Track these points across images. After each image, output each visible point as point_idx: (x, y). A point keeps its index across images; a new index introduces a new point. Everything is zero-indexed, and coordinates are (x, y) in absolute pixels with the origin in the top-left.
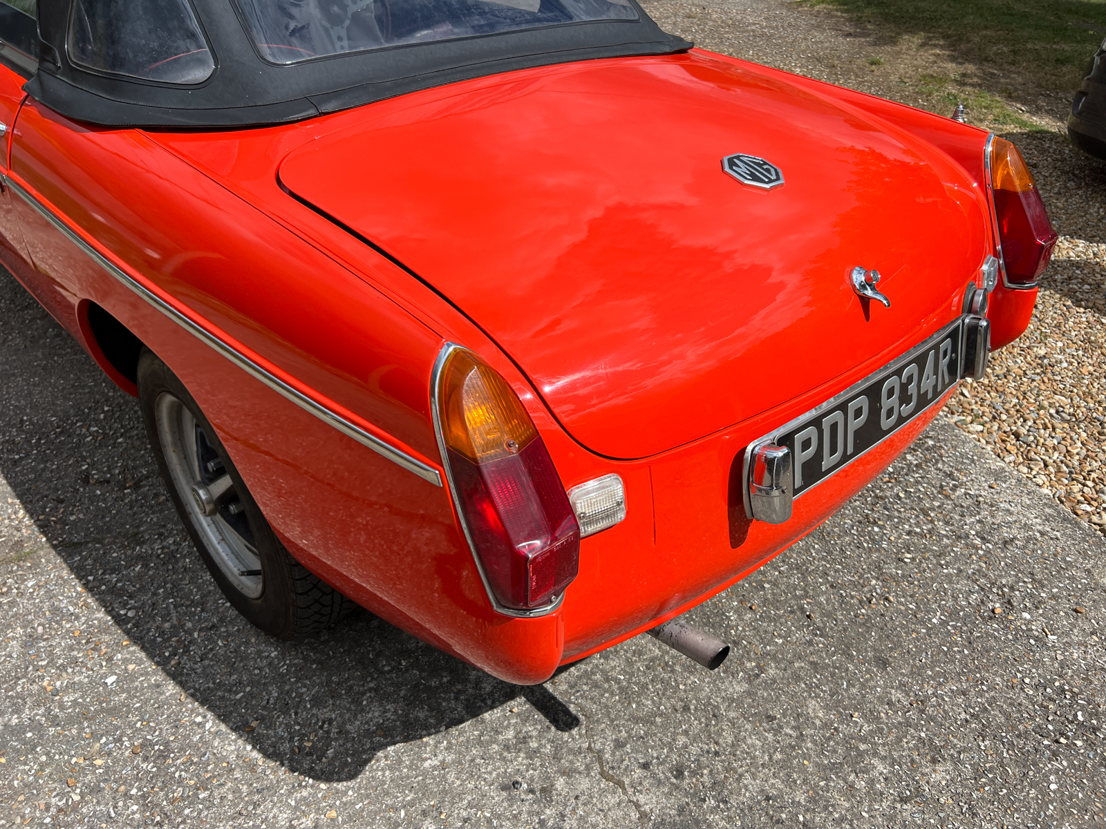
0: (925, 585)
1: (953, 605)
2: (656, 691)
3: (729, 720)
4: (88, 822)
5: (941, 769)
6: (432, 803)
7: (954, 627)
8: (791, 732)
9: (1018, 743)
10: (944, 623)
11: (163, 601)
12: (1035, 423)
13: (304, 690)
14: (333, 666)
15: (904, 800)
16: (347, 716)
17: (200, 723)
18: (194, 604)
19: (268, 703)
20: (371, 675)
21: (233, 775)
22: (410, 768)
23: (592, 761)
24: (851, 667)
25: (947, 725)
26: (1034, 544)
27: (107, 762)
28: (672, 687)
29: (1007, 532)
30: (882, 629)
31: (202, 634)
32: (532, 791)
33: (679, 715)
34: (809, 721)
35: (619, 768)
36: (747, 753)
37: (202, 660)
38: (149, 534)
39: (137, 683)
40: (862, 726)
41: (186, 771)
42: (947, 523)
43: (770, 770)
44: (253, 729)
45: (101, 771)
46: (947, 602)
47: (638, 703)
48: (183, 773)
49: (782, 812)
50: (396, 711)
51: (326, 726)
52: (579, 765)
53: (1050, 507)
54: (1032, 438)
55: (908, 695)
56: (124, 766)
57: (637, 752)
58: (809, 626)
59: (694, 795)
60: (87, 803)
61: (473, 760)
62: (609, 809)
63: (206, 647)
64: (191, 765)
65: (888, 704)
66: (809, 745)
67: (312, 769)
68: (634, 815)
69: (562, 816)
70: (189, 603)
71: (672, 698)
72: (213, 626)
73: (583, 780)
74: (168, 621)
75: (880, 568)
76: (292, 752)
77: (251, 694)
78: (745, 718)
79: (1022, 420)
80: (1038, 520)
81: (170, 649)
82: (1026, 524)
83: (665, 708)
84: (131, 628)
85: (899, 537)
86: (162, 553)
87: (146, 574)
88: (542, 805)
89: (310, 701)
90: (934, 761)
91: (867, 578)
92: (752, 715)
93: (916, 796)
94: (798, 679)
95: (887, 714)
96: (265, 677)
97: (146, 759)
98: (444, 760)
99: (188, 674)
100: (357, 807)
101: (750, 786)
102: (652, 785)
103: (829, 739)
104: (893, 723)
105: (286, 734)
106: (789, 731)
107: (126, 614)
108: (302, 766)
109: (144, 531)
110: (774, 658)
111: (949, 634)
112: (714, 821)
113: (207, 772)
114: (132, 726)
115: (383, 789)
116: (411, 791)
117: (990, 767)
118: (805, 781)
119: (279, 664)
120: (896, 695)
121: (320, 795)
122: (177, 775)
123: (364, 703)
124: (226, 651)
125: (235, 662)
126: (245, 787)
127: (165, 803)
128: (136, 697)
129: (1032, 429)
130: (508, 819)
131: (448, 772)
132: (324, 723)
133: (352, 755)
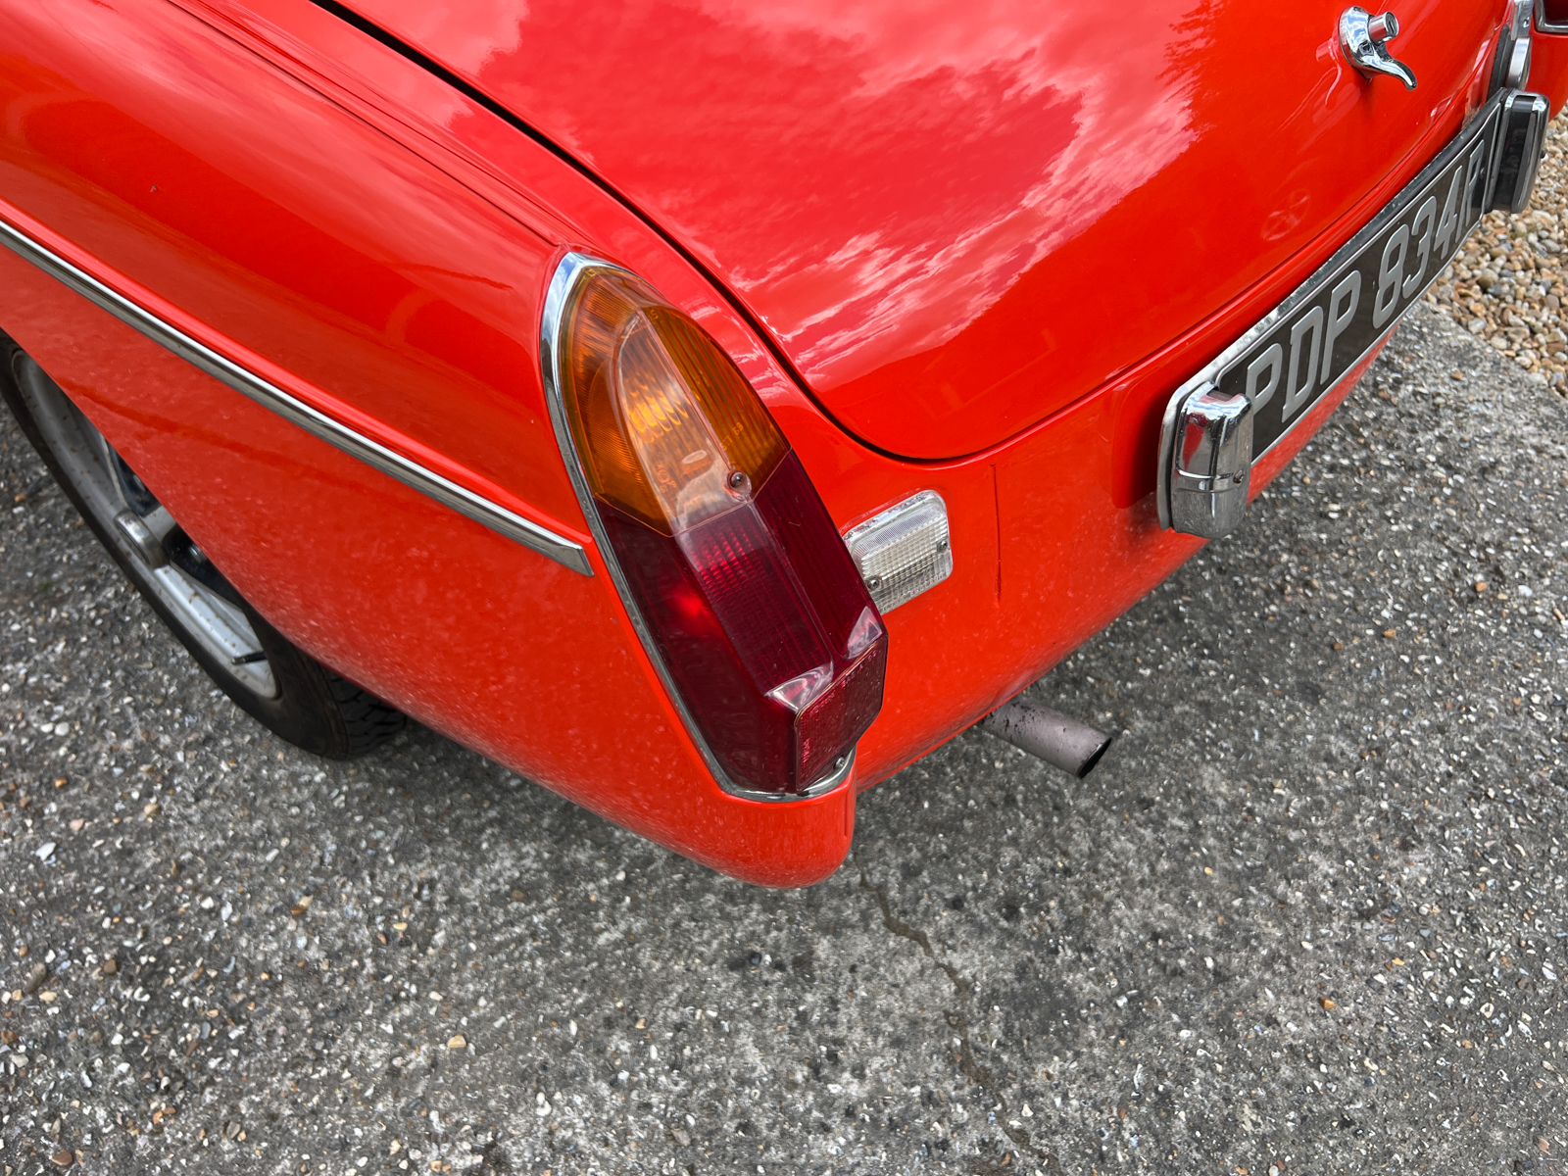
0: (1368, 555)
1: (1412, 585)
2: (959, 776)
3: (1080, 813)
4: (49, 1098)
5: (1417, 858)
6: (619, 1005)
7: (1418, 621)
8: (1180, 823)
9: (1531, 803)
10: (1400, 617)
11: (114, 702)
12: (1509, 260)
13: (380, 834)
14: (423, 788)
15: (1365, 915)
16: (458, 872)
17: (210, 911)
18: (167, 702)
19: (322, 861)
20: (488, 796)
21: (281, 993)
22: (574, 949)
23: (869, 904)
24: (1263, 705)
25: (1420, 785)
26: (1528, 469)
27: (61, 995)
28: (983, 767)
29: (1485, 453)
30: (1305, 635)
31: (191, 754)
32: (778, 966)
33: (999, 813)
34: (1206, 802)
35: (915, 912)
36: (1115, 866)
37: (197, 800)
38: (70, 585)
39: (91, 851)
40: (1289, 802)
41: (202, 996)
42: (1390, 446)
43: (1153, 889)
44: (303, 912)
45: (56, 1010)
46: (1402, 579)
47: (932, 800)
48: (196, 999)
49: (1180, 957)
50: (539, 855)
51: (425, 892)
52: (850, 913)
53: (1548, 403)
54: (1506, 288)
55: (1355, 741)
56: (93, 999)
57: (940, 881)
58: (1190, 642)
59: (1039, 945)
60: (41, 1068)
61: (677, 925)
62: (908, 983)
63: (201, 776)
64: (207, 983)
65: (1326, 760)
66: (1211, 841)
67: (413, 968)
68: (948, 988)
69: (833, 1003)
70: (158, 701)
71: (987, 784)
72: (209, 739)
73: (859, 938)
74: (129, 736)
75: (1292, 533)
76: (376, 942)
77: (290, 849)
78: (1105, 807)
79: (1488, 256)
80: (1531, 429)
81: (140, 786)
82: (1512, 437)
83: (977, 803)
84: (66, 756)
85: (1317, 477)
86: (98, 616)
87: (76, 656)
88: (799, 988)
89: (392, 852)
90: (1405, 847)
91: (1275, 551)
92: (1116, 801)
93: (1384, 907)
94: (1181, 732)
95: (1326, 777)
96: (311, 820)
97: (129, 981)
98: (630, 929)
99: (177, 827)
100: (497, 1024)
101: (1126, 921)
102: (970, 935)
103: (1240, 829)
104: (1336, 792)
105: (361, 914)
106: (1177, 822)
107: (52, 732)
108: (395, 965)
109: (60, 581)
110: (1141, 702)
111: (1409, 632)
112: (1074, 984)
113: (237, 992)
114: (96, 927)
115: (536, 990)
116: (581, 988)
117: (1493, 847)
118: (1210, 902)
119: (330, 792)
120: (1337, 744)
121: (432, 1011)
122: (186, 1003)
123: (485, 846)
124: (236, 782)
125: (255, 798)
126: (306, 1011)
127: (173, 1053)
128: (94, 875)
129: (1505, 272)
130: (748, 1018)
131: (639, 950)
132: (421, 887)
133: (477, 938)
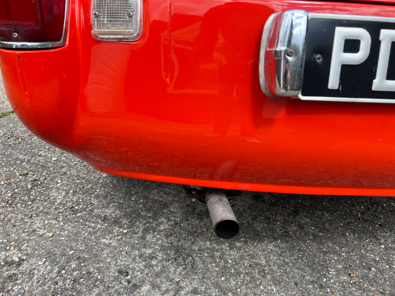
2: (244, 280)
6: (86, 256)
13: (98, 191)
14: (117, 189)
16: (100, 206)
17: (58, 183)
20: (125, 198)
21: (44, 203)
22: (96, 237)
23: (172, 289)
27: (22, 179)
28: (256, 284)
32: (129, 282)
39: (59, 163)
41: (35, 194)
44: (68, 193)
45: (18, 180)
47: (227, 279)
50: (117, 215)
56: (25, 182)
60: (3, 186)
64: (39, 192)
67: (67, 216)
76: (69, 207)
77: (82, 183)
88: (126, 291)
89: (95, 195)
96: (93, 181)
97: (31, 184)
98: (111, 243)
99: (74, 168)
100: (61, 238)
105: (75, 201)
108: (65, 213)
113: (40, 197)
114: (42, 173)
115: (77, 239)
116: (85, 246)
119: (102, 179)
121: (57, 226)
122: (32, 193)
126: (42, 208)
127: (18, 198)
128: (54, 167)
130: (105, 286)
131: (107, 249)
132: (90, 204)
133: (84, 220)
